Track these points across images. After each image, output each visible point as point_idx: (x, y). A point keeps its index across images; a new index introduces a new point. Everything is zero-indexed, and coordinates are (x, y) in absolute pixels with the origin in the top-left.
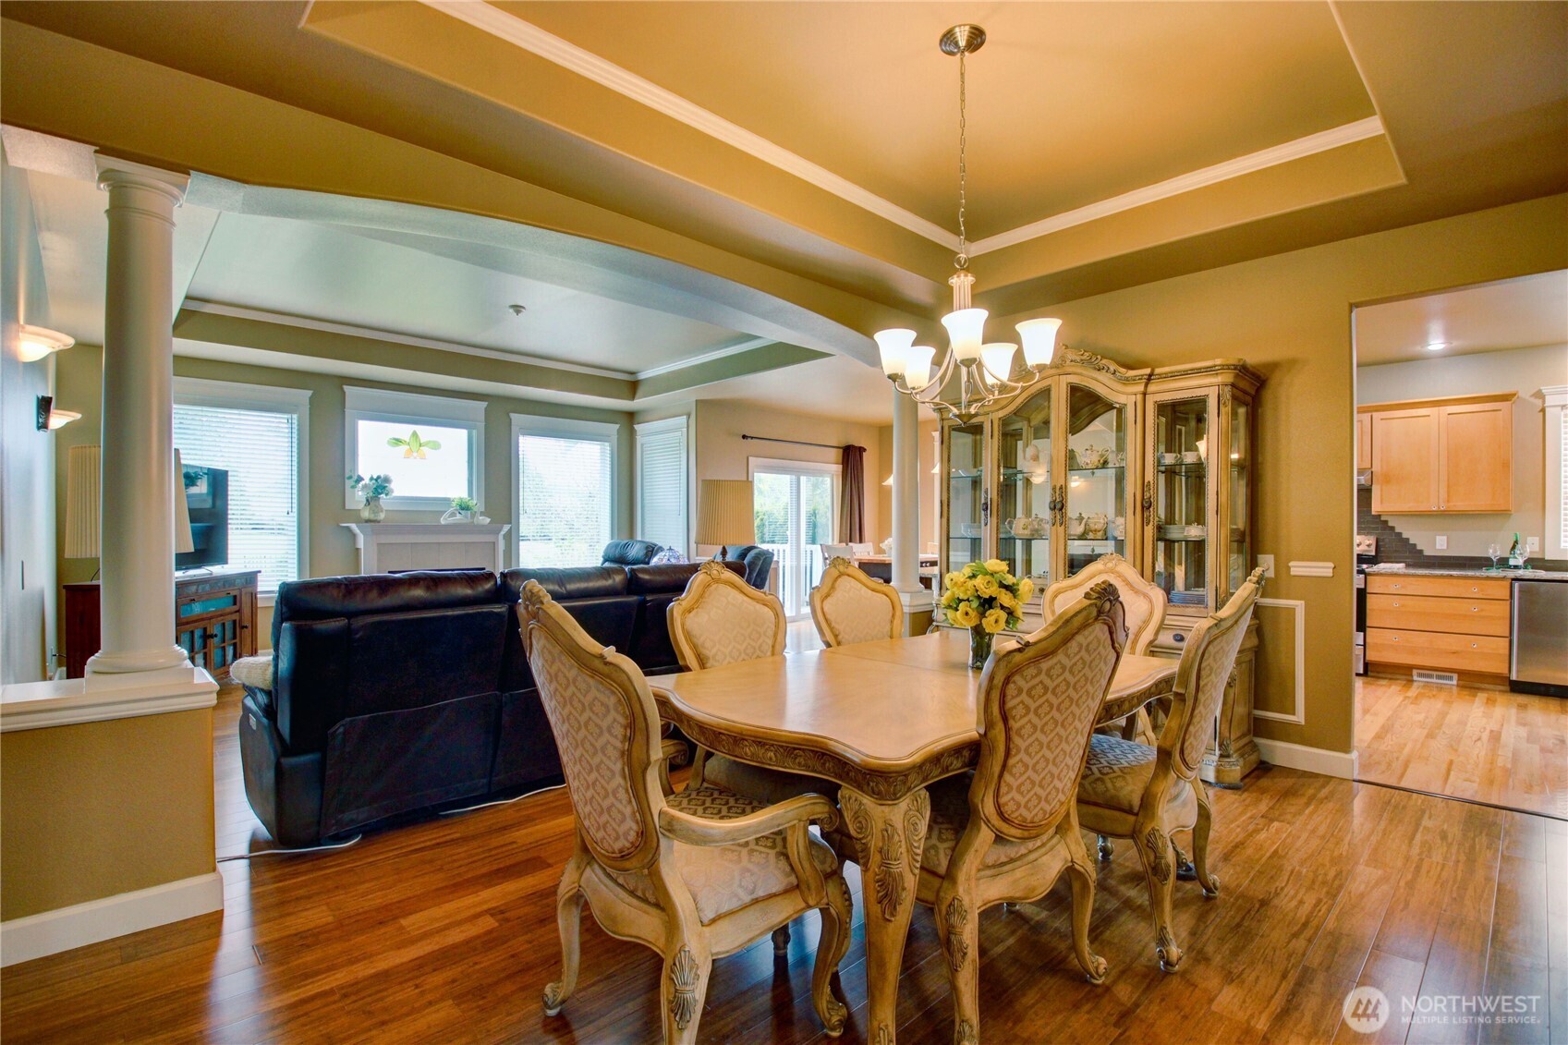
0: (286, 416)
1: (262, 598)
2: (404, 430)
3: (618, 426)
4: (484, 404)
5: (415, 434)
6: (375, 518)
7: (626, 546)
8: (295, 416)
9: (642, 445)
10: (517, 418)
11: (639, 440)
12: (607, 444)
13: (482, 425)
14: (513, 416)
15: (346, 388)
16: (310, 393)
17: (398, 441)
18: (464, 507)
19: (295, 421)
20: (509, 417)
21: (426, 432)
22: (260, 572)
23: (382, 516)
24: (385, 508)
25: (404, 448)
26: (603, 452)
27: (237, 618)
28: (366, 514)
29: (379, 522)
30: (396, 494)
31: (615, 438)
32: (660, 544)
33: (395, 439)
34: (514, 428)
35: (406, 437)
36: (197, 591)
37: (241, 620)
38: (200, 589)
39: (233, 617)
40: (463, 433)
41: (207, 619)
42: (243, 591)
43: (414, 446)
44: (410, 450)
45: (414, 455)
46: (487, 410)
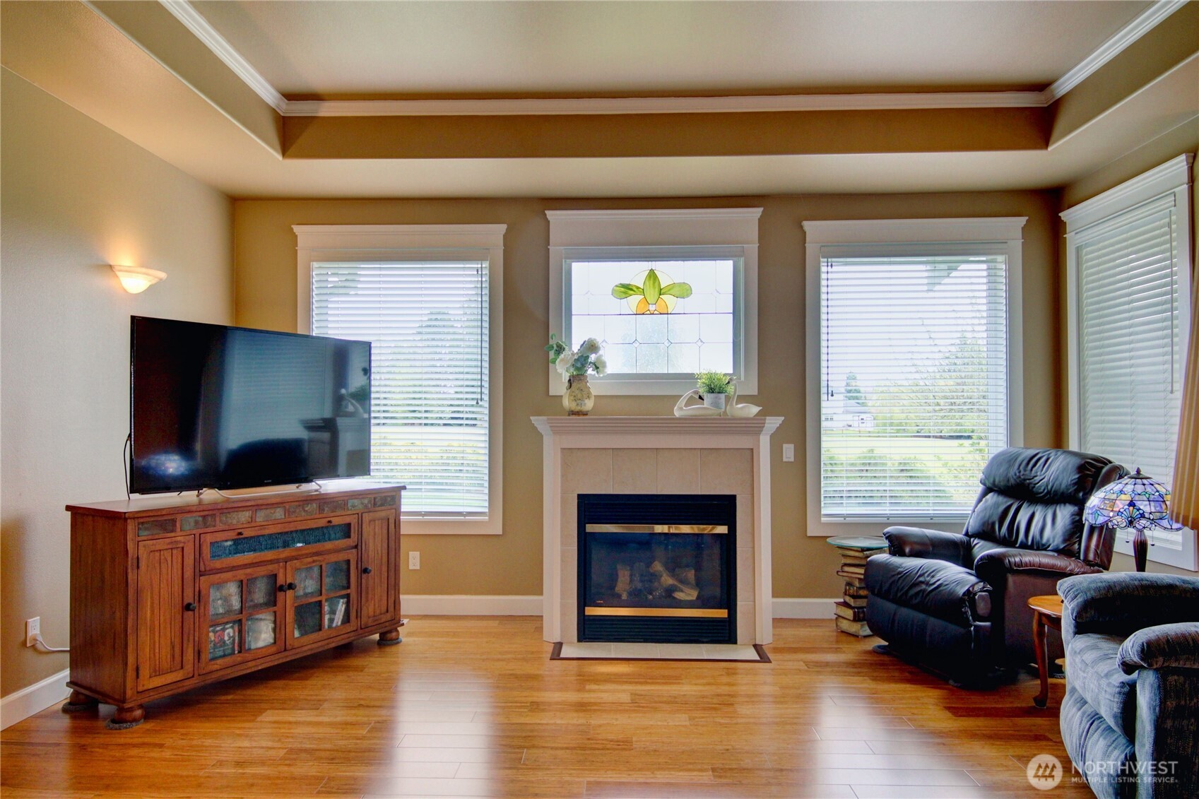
0: (476, 266)
1: (409, 522)
2: (635, 272)
3: (1022, 221)
4: (756, 212)
5: (652, 275)
6: (578, 408)
7: (1033, 461)
8: (486, 264)
9: (1078, 250)
10: (815, 229)
11: (1072, 240)
12: (1000, 258)
13: (753, 248)
14: (807, 225)
15: (550, 214)
16: (502, 228)
17: (626, 290)
18: (715, 388)
19: (486, 272)
20: (802, 227)
21: (669, 271)
22: (404, 488)
23: (589, 405)
24: (594, 392)
25: (635, 299)
26: (992, 276)
27: (352, 555)
28: (567, 403)
29: (585, 414)
30: (611, 369)
31: (1017, 245)
32: (1116, 460)
33: (623, 286)
34: (810, 248)
35: (639, 281)
36: (252, 519)
37: (360, 559)
38: (261, 517)
39: (342, 557)
40: (726, 267)
41: (277, 561)
42: (366, 517)
43: (651, 294)
44: (644, 303)
45: (651, 309)
46: (763, 221)
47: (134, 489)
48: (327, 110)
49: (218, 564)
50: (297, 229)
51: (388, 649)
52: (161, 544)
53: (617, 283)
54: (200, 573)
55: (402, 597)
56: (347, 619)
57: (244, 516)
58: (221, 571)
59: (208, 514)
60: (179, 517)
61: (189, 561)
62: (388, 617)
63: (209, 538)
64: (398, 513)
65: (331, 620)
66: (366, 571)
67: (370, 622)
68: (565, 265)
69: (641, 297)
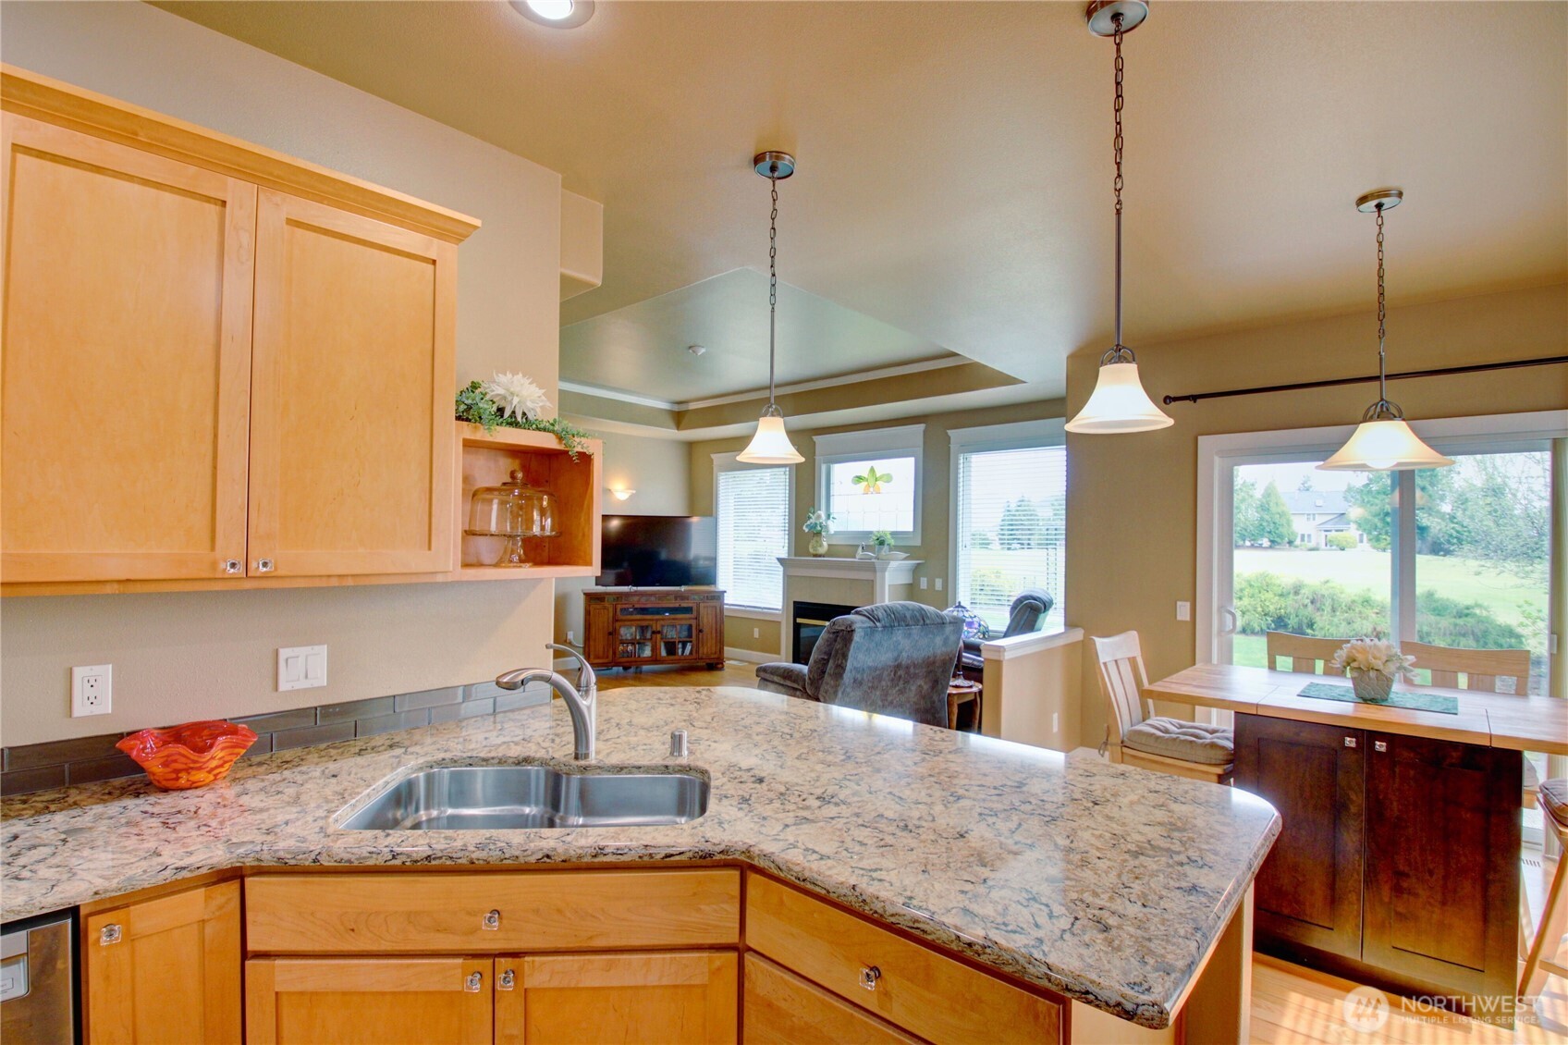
0: (785, 469)
4: (921, 427)
5: (872, 470)
6: (815, 553)
10: (954, 435)
13: (920, 451)
15: (815, 438)
17: (859, 479)
18: (883, 541)
19: (788, 473)
20: (947, 434)
21: (881, 466)
22: (727, 592)
25: (864, 484)
27: (693, 623)
33: (857, 477)
34: (953, 447)
35: (865, 474)
36: (639, 601)
37: (698, 625)
38: (643, 600)
39: (688, 622)
40: (911, 461)
41: (652, 620)
42: (702, 605)
43: (871, 481)
44: (868, 486)
45: (871, 489)
46: (925, 432)
47: (597, 584)
48: (693, 406)
49: (624, 618)
50: (713, 456)
51: (715, 672)
52: (598, 607)
53: (855, 475)
54: (616, 620)
55: (725, 648)
56: (691, 653)
57: (636, 599)
58: (625, 620)
59: (619, 596)
60: (606, 597)
61: (611, 615)
62: (716, 656)
63: (619, 607)
64: (722, 604)
65: (683, 652)
66: (701, 631)
67: (704, 657)
68: (824, 467)
69: (866, 483)
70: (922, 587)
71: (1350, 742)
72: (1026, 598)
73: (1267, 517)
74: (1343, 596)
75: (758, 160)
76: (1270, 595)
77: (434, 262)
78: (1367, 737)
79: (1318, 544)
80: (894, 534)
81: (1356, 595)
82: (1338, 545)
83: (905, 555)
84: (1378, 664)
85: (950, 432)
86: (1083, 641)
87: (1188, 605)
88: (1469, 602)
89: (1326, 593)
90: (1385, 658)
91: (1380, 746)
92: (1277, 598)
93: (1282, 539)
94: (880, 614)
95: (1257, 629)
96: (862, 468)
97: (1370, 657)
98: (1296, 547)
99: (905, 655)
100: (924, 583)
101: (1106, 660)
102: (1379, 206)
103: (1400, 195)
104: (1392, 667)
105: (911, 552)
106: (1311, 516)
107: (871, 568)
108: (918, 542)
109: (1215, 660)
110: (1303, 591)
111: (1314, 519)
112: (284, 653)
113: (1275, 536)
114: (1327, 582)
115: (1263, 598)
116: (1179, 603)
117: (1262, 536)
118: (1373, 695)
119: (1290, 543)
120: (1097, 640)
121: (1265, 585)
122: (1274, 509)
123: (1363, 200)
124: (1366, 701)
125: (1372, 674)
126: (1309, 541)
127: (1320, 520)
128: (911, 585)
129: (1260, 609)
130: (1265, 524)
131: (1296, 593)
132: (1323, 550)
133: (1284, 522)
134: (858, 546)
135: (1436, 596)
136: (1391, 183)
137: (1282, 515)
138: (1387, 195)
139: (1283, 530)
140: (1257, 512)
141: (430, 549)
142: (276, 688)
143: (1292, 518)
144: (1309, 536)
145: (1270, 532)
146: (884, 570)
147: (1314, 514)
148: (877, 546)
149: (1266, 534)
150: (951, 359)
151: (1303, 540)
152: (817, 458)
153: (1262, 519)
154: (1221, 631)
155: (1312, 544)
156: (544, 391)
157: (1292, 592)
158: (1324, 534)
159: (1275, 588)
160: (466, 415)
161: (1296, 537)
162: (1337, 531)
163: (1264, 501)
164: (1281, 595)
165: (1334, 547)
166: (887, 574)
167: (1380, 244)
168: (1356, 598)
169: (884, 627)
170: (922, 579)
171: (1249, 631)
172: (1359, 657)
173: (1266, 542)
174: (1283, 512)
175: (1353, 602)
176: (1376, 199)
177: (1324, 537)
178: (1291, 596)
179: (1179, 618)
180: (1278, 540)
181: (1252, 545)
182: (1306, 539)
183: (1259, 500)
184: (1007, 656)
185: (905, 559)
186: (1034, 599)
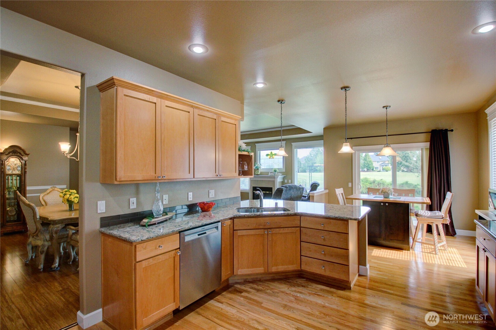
5: (271, 152)
6: (257, 174)
15: (256, 144)
16: (250, 147)
21: (274, 152)
25: (269, 156)
33: (267, 154)
34: (293, 147)
43: (271, 155)
44: (270, 157)
45: (271, 158)
46: (286, 143)
68: (258, 152)
69: (270, 156)
70: (285, 182)
71: (382, 204)
72: (314, 183)
73: (366, 162)
74: (386, 183)
75: (278, 101)
76: (367, 184)
77: (236, 125)
78: (385, 203)
79: (380, 170)
80: (278, 169)
81: (389, 183)
82: (385, 170)
83: (281, 174)
84: (387, 191)
85: (292, 143)
86: (328, 193)
87: (351, 183)
88: (416, 184)
89: (381, 182)
90: (388, 190)
91: (387, 204)
92: (369, 184)
93: (370, 168)
94: (288, 186)
95: (364, 192)
96: (269, 152)
97: (386, 190)
98: (374, 171)
99: (292, 195)
100: (286, 181)
101: (338, 193)
102: (386, 108)
103: (390, 106)
104: (389, 192)
105: (283, 173)
106: (378, 162)
107: (274, 178)
108: (284, 171)
109: (357, 193)
110: (376, 182)
111: (379, 163)
112: (210, 191)
113: (369, 168)
114: (382, 180)
115: (366, 184)
116: (349, 183)
117: (365, 168)
118: (386, 197)
119: (373, 170)
120: (336, 189)
121: (366, 180)
122: (368, 160)
123: (384, 107)
124: (385, 198)
125: (386, 193)
126: (378, 169)
127: (380, 163)
128: (282, 182)
129: (365, 187)
130: (365, 164)
131: (374, 183)
132: (382, 171)
133: (371, 163)
134: (269, 172)
135: (408, 183)
136: (389, 105)
137: (370, 161)
138: (388, 107)
139: (371, 166)
140: (363, 161)
141: (236, 173)
142: (209, 197)
143: (373, 162)
144: (378, 167)
145: (367, 167)
146: (277, 178)
147: (379, 161)
148: (274, 172)
149: (366, 167)
150: (293, 127)
151: (376, 169)
152: (256, 149)
153: (365, 163)
154: (358, 189)
155: (378, 170)
156: (246, 145)
157: (373, 182)
158: (382, 167)
159: (369, 182)
160: (239, 150)
161: (374, 168)
162: (385, 166)
163: (365, 157)
164: (370, 183)
165: (385, 171)
166: (278, 179)
167: (387, 115)
168: (389, 184)
169: (289, 189)
170: (285, 180)
171: (362, 193)
172: (384, 190)
173: (366, 170)
174: (371, 161)
175: (388, 185)
176: (386, 107)
177: (382, 168)
178: (373, 183)
179: (349, 186)
180: (369, 169)
181: (362, 170)
182: (377, 168)
183: (364, 157)
184: (315, 195)
185: (281, 175)
186: (316, 183)
